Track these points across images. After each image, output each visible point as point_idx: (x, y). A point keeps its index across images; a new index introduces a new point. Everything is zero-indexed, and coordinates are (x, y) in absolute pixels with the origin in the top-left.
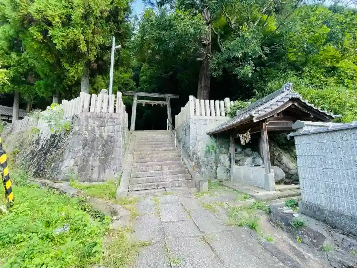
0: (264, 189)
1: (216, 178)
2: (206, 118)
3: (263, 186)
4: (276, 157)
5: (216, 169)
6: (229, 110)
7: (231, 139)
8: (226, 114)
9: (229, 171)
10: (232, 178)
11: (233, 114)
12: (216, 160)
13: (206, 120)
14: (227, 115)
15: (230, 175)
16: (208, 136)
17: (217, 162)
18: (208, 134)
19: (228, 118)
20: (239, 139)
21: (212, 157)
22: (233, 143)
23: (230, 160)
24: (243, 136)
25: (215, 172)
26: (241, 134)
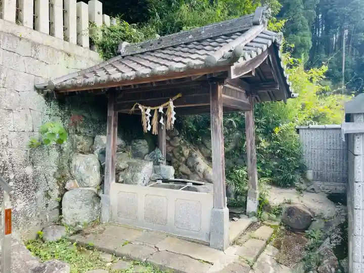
0: (208, 245)
1: (59, 222)
2: (35, 36)
3: (204, 239)
4: (184, 159)
5: (61, 196)
6: (99, 37)
7: (111, 114)
8: (92, 43)
9: (100, 198)
10: (105, 216)
11: (109, 50)
12: (61, 169)
13: (35, 45)
14: (96, 47)
15: (99, 209)
16: (40, 98)
17: (63, 177)
18: (39, 90)
19: (96, 56)
20: (138, 116)
21: (50, 161)
22: (114, 126)
23: (102, 170)
24: (152, 112)
25: (57, 205)
26: (147, 104)
